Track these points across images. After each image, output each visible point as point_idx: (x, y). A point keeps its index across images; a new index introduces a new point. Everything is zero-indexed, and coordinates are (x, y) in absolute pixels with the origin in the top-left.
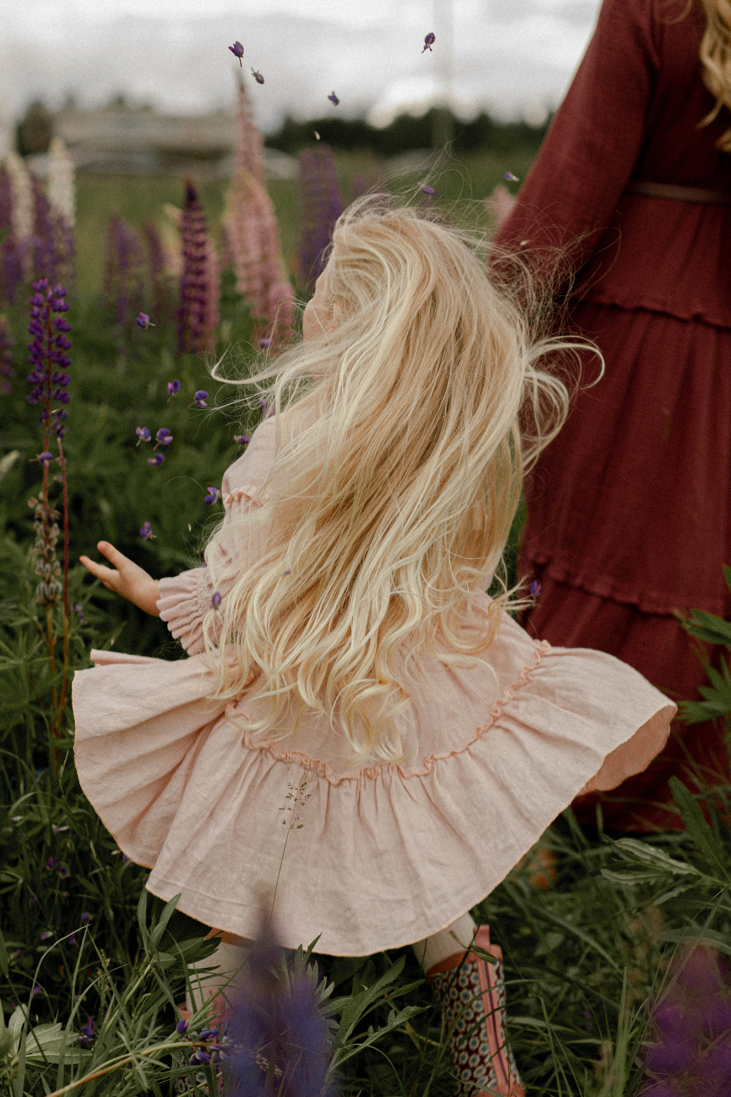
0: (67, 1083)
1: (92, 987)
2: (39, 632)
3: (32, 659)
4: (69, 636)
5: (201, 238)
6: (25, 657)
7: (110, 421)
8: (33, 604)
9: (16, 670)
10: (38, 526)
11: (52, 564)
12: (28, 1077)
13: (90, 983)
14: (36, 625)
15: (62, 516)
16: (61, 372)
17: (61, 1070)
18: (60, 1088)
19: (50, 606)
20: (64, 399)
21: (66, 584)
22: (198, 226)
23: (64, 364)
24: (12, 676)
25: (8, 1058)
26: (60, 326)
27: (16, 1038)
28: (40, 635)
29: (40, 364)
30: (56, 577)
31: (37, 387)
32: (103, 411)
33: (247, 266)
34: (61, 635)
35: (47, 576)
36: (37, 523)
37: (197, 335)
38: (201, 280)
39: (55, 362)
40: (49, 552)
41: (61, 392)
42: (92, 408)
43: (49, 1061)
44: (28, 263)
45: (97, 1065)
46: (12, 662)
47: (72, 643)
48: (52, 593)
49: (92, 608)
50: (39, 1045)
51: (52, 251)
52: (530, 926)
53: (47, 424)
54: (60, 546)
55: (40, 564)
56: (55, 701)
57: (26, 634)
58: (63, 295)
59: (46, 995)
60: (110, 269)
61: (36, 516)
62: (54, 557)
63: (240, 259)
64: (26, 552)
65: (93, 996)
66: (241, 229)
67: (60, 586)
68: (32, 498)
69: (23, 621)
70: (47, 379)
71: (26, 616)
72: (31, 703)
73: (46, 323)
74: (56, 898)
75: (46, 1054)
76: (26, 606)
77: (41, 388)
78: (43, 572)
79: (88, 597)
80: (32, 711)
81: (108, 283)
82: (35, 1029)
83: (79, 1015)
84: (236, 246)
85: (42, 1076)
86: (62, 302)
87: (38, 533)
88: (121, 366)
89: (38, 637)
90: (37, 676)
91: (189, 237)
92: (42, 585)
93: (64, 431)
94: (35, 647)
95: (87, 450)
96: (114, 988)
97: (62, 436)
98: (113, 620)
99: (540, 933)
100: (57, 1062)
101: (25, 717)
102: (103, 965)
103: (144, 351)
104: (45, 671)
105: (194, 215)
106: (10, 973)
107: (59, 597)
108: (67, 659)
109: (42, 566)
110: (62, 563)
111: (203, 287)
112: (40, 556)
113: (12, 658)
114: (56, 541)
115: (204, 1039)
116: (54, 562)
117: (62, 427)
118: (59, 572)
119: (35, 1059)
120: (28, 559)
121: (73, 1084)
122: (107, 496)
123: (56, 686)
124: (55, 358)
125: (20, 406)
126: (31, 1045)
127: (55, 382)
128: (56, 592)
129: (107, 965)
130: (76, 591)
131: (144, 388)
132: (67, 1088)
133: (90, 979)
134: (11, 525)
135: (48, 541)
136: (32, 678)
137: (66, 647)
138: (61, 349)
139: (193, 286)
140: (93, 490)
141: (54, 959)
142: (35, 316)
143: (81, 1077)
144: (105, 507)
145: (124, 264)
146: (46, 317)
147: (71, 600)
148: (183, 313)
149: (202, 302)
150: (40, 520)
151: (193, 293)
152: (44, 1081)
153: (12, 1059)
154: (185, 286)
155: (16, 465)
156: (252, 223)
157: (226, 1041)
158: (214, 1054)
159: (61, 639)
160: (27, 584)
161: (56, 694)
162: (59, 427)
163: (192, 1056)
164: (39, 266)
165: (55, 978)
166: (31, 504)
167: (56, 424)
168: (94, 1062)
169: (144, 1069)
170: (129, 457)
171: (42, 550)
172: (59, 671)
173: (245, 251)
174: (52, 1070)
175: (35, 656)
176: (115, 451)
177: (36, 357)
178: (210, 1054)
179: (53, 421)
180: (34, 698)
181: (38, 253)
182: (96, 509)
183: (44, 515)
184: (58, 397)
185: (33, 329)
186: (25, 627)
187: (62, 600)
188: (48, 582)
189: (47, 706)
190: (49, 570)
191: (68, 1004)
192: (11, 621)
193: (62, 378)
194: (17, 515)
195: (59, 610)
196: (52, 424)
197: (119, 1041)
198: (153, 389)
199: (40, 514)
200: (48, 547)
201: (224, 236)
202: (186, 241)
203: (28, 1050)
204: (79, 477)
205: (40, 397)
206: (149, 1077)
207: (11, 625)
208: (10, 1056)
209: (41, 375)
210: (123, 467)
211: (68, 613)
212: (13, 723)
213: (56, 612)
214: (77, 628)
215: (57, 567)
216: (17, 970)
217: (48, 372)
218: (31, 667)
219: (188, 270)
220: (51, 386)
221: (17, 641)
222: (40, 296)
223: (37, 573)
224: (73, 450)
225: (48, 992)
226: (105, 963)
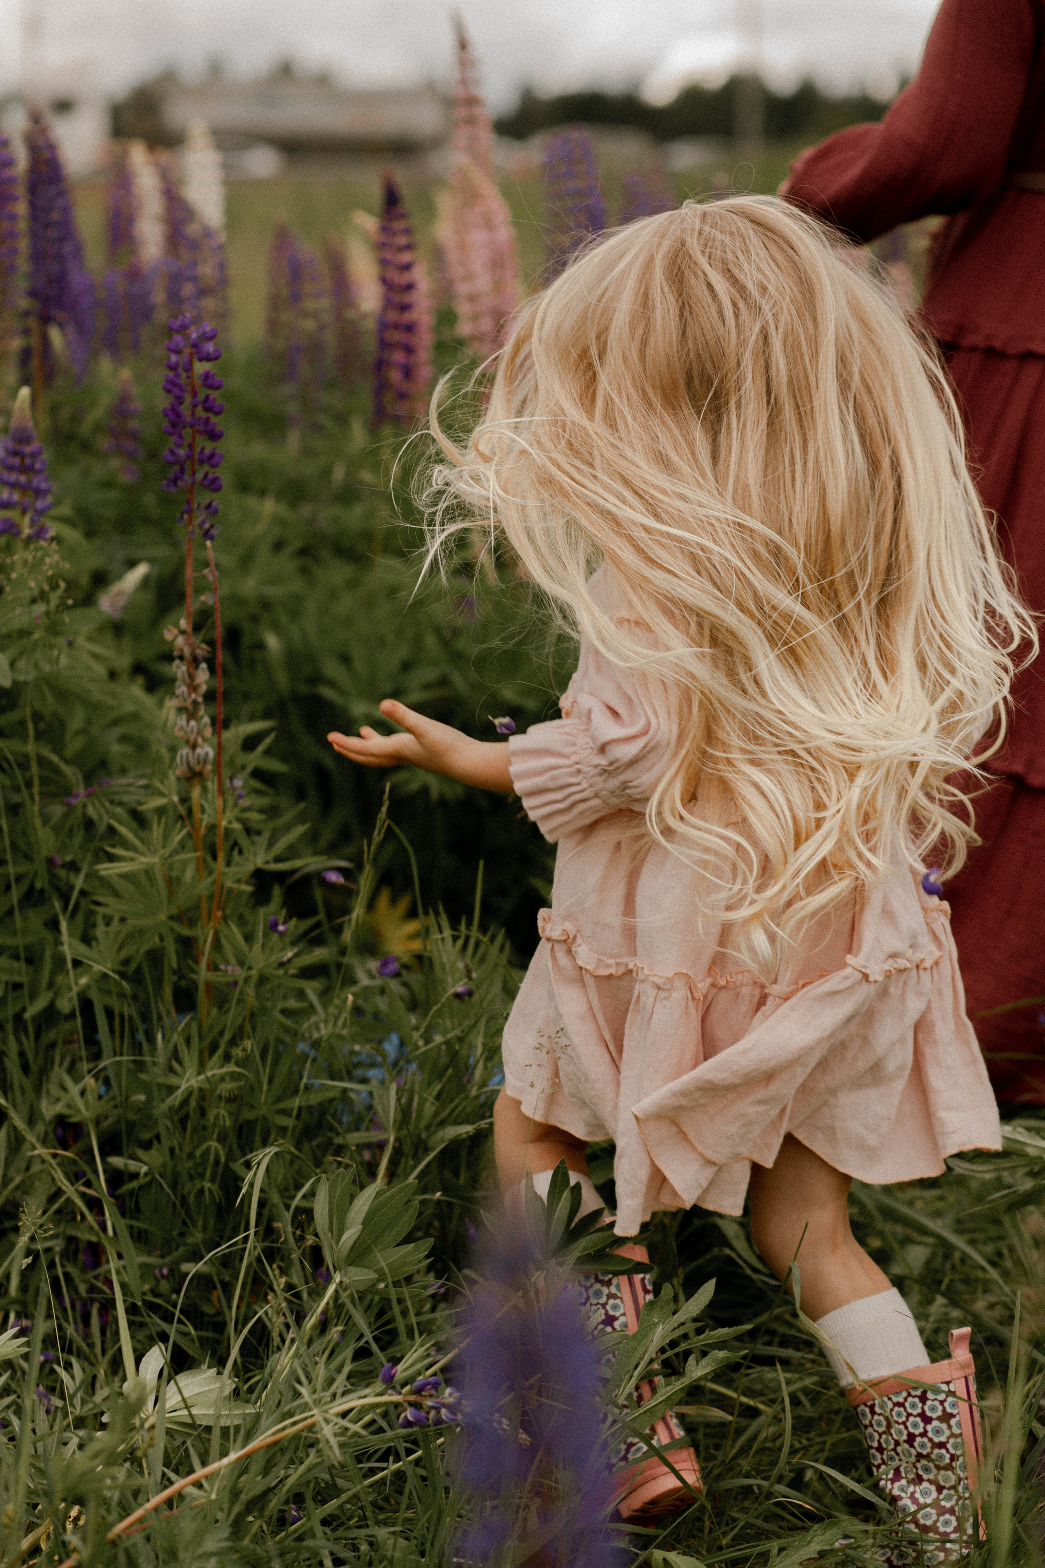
0: (224, 1454)
1: (260, 1318)
2: (181, 817)
3: (170, 856)
4: (224, 823)
5: (406, 257)
6: (161, 852)
7: (277, 520)
8: (172, 777)
9: (148, 873)
10: (178, 667)
11: (198, 720)
12: (169, 1446)
13: (256, 1313)
14: (175, 807)
15: (214, 652)
16: (209, 446)
17: (216, 1434)
18: (213, 1462)
19: (196, 781)
20: (214, 485)
21: (220, 748)
22: (402, 240)
23: (214, 436)
24: (143, 879)
25: (141, 1418)
26: (209, 381)
27: (151, 1392)
28: (183, 821)
29: (181, 437)
30: (205, 739)
31: (177, 468)
32: (269, 507)
33: (472, 298)
34: (213, 821)
35: (192, 738)
36: (177, 662)
37: (403, 396)
38: (407, 317)
39: (201, 432)
40: (195, 703)
41: (210, 476)
42: (252, 502)
43: (198, 1422)
44: (159, 296)
45: (267, 1430)
46: (143, 859)
47: (228, 832)
48: (199, 763)
49: (257, 784)
50: (184, 1400)
51: (194, 279)
52: (881, 1234)
53: (190, 522)
54: (210, 697)
55: (182, 721)
56: (204, 915)
57: (163, 821)
58: (212, 338)
59: (193, 1332)
60: (275, 303)
61: (176, 653)
62: (202, 712)
63: (463, 289)
64: (161, 704)
65: (261, 1333)
66: (463, 247)
67: (211, 753)
68: (170, 627)
69: (159, 802)
70: (189, 457)
71: (162, 794)
72: (171, 918)
73: (189, 377)
74: (207, 1194)
75: (194, 1411)
76: (162, 782)
77: (182, 471)
78: (186, 733)
79: (249, 769)
80: (172, 930)
81: (273, 326)
82: (178, 1378)
83: (239, 1360)
84: (456, 271)
85: (189, 1443)
86: (210, 347)
87: (179, 675)
88: (294, 441)
89: (179, 823)
90: (179, 880)
91: (388, 256)
92: (185, 751)
93: (214, 532)
94: (177, 838)
95: (246, 560)
96: (291, 1320)
97: (212, 538)
98: (284, 801)
99: (895, 1245)
100: (211, 1424)
101: (162, 939)
102: (275, 1286)
103: (325, 420)
104: (189, 874)
105: (399, 225)
106: (144, 1301)
107: (209, 767)
108: (221, 856)
109: (183, 722)
110: (213, 721)
111: (410, 328)
112: (180, 710)
113: (143, 854)
114: (204, 688)
115: (418, 1391)
116: (202, 717)
117: (212, 526)
118: (208, 732)
119: (178, 1420)
120: (164, 714)
121: (233, 1456)
122: (276, 627)
123: (206, 893)
124: (202, 428)
125: (149, 500)
126: (172, 1399)
127: (201, 462)
128: (205, 761)
129: (282, 1286)
130: (232, 761)
131: (327, 472)
132: (225, 1461)
133: (256, 1307)
134: (138, 669)
135: (193, 688)
136: (172, 883)
137: (219, 840)
138: (210, 415)
139: (396, 326)
140: (255, 619)
141: (203, 1282)
142: (173, 368)
143: (243, 1447)
144: (272, 642)
145: (296, 297)
146: (189, 368)
147: (226, 772)
148: (380, 365)
149: (409, 350)
150: (181, 658)
151: (397, 336)
152: (192, 1451)
153: (146, 1420)
154: (384, 326)
155: (145, 582)
156: (478, 237)
157: (450, 1395)
158: (433, 1413)
159: (212, 828)
160: (164, 751)
161: (205, 906)
162: (207, 526)
163: (403, 1415)
164: (175, 298)
165: (208, 1309)
166: (168, 635)
167: (203, 522)
168: (264, 1423)
169: (336, 1435)
170: (305, 570)
171: (185, 700)
172: (211, 872)
173: (469, 277)
174: (204, 1435)
175: (175, 852)
176: (287, 563)
177: (174, 425)
178: (428, 1413)
179: (199, 517)
180: (174, 911)
181: (175, 281)
182: (260, 646)
183: (187, 651)
184: (206, 483)
185: (170, 387)
186: (161, 811)
187: (213, 771)
188: (194, 747)
189: (192, 923)
190: (195, 730)
191: (226, 1343)
192: (140, 804)
193: (212, 456)
194: (147, 653)
195: (209, 784)
196: (196, 522)
197: (297, 1395)
198: (339, 474)
199: (181, 650)
200: (193, 696)
201: (438, 255)
202: (384, 263)
203: (169, 1405)
204: (236, 599)
205: (180, 483)
206: (342, 1446)
207: (140, 808)
208: (143, 1415)
209: (182, 452)
210: (297, 585)
211: (221, 791)
212: (145, 948)
213: (205, 789)
214: (236, 812)
215: (205, 724)
216: (150, 1298)
217: (191, 446)
218: (171, 867)
219: (388, 304)
220: (196, 466)
221: (151, 830)
222: (178, 338)
223: (178, 733)
224: (228, 560)
225: (196, 1329)
226: (279, 1285)
